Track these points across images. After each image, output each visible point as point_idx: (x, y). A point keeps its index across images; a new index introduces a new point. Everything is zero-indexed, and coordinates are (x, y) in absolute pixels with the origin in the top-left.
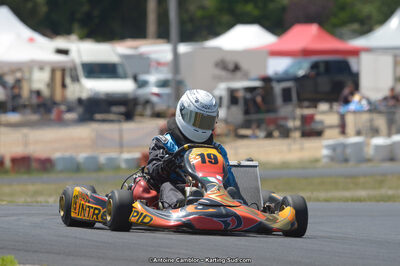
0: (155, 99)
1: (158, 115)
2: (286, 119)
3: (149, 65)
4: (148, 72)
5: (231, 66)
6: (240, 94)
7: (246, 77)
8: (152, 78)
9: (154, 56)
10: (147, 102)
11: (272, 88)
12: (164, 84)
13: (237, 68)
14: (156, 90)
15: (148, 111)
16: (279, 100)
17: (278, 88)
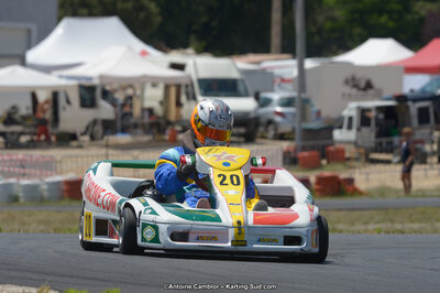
0: (278, 119)
1: (281, 137)
2: (422, 142)
3: (274, 82)
4: (272, 90)
5: (363, 84)
6: (373, 114)
7: (379, 96)
8: (276, 96)
9: (277, 72)
10: (270, 122)
11: (407, 107)
12: (288, 103)
13: (369, 86)
14: (279, 109)
15: (271, 133)
16: (415, 122)
17: (414, 108)
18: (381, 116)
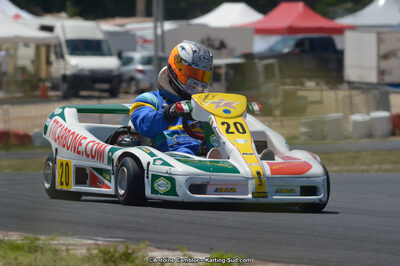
0: (139, 76)
2: (268, 96)
3: (136, 43)
4: (134, 49)
5: (217, 44)
6: (223, 71)
7: (231, 54)
8: (137, 56)
9: (139, 33)
10: (132, 79)
11: (254, 64)
12: (147, 61)
13: (222, 46)
14: (140, 67)
15: (133, 89)
16: (261, 77)
17: (260, 65)
18: (232, 72)
